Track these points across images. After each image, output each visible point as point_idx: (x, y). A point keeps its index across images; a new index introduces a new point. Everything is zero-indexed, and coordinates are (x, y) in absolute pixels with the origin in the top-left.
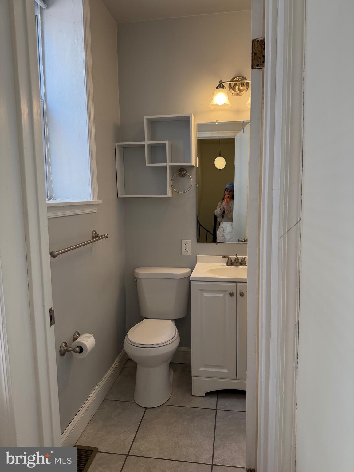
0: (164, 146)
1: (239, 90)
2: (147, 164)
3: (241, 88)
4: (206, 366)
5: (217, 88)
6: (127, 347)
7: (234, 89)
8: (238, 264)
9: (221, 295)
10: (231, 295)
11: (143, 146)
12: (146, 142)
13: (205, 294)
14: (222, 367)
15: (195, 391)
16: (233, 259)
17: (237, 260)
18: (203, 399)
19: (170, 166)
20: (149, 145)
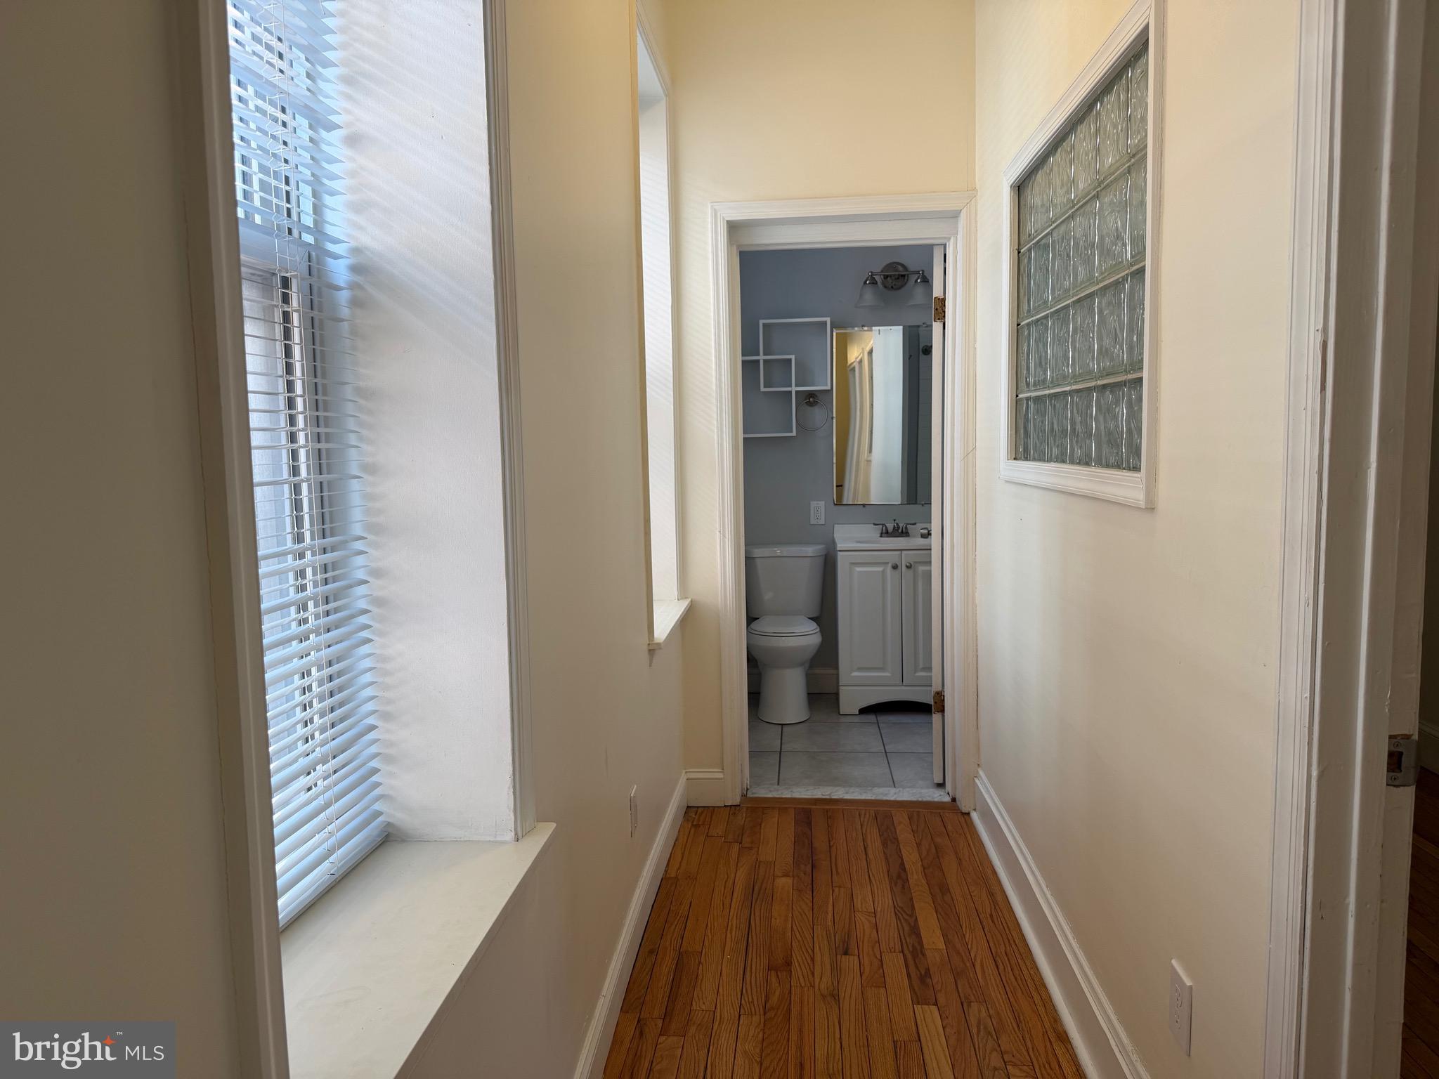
0: (790, 360)
2: (763, 389)
4: (860, 669)
6: (755, 640)
8: (898, 534)
9: (880, 569)
10: (895, 567)
11: (758, 361)
12: (762, 357)
13: (858, 569)
14: (881, 669)
15: (844, 709)
16: (890, 527)
17: (896, 529)
18: (856, 719)
19: (797, 392)
20: (765, 361)
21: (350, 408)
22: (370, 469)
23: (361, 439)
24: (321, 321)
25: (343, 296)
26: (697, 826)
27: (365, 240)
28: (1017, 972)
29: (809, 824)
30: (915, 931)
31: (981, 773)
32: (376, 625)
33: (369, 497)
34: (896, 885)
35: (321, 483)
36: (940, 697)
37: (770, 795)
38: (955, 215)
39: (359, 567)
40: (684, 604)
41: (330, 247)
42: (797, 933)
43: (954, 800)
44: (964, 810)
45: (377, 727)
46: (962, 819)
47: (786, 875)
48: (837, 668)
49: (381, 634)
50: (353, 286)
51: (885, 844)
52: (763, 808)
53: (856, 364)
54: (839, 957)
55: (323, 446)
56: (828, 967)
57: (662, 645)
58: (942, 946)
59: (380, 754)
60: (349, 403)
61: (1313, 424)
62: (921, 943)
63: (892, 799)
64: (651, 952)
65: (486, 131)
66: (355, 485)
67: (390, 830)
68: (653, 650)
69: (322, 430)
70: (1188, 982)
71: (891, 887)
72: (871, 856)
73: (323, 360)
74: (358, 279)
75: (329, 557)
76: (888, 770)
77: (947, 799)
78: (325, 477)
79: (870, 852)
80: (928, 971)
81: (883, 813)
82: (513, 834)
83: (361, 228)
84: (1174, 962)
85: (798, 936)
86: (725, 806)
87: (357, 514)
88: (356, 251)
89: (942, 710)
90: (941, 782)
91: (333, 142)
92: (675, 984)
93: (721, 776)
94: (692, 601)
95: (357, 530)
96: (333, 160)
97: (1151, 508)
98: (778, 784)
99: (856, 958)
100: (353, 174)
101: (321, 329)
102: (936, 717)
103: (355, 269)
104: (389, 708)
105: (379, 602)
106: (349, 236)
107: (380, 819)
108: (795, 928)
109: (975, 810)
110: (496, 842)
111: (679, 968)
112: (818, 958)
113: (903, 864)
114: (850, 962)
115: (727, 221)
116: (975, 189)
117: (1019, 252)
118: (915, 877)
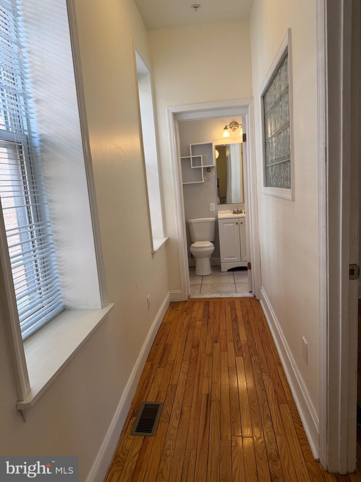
0: (201, 157)
1: (234, 128)
2: (192, 167)
3: (235, 128)
4: (227, 257)
5: (224, 129)
6: (191, 249)
7: (232, 128)
8: (238, 213)
9: (232, 225)
10: (237, 224)
11: (190, 158)
12: (191, 157)
13: (225, 225)
14: (234, 257)
15: (223, 270)
16: (236, 210)
17: (238, 211)
18: (227, 273)
19: (203, 167)
20: (192, 158)
21: (43, 183)
22: (50, 201)
23: (47, 192)
24: (32, 158)
25: (38, 149)
26: (173, 308)
27: (43, 132)
28: (268, 346)
29: (208, 305)
30: (238, 335)
31: (262, 287)
32: (56, 247)
33: (50, 209)
34: (234, 322)
35: (36, 206)
36: (249, 264)
37: (197, 297)
38: (247, 107)
39: (50, 230)
40: (166, 239)
41: (33, 135)
42: (202, 337)
43: (255, 296)
44: (258, 299)
45: (59, 277)
46: (257, 302)
47: (199, 321)
48: (220, 257)
49: (58, 250)
50: (41, 146)
51: (231, 310)
52: (194, 301)
53: (228, 157)
54: (214, 344)
55: (36, 195)
56: (210, 346)
57: (156, 252)
58: (246, 339)
59: (60, 285)
60: (43, 182)
61: (324, 173)
62: (240, 339)
63: (235, 297)
64: (157, 344)
65: (76, 96)
66: (46, 206)
67: (65, 307)
68: (153, 253)
69: (35, 190)
70: (306, 343)
71: (232, 323)
72: (227, 314)
73: (34, 169)
74: (42, 144)
75: (40, 228)
76: (235, 288)
77: (253, 296)
78: (37, 204)
79: (227, 313)
80: (241, 347)
81: (232, 301)
82: (101, 306)
83: (42, 128)
84: (303, 337)
85: (202, 338)
86: (183, 301)
87: (48, 215)
88: (41, 135)
89: (250, 269)
90: (251, 291)
91: (31, 102)
92: (163, 353)
93: (181, 292)
94: (168, 238)
95: (48, 219)
96: (31, 108)
97: (293, 200)
98: (200, 294)
99: (219, 344)
100: (38, 112)
101: (33, 160)
102: (249, 270)
103: (41, 141)
104: (62, 272)
105: (56, 241)
106: (38, 131)
107: (62, 304)
108: (201, 335)
109: (261, 299)
110: (96, 309)
111: (165, 349)
112: (207, 344)
113: (236, 315)
114: (217, 345)
115: (173, 113)
116: (253, 97)
117: (265, 118)
118: (240, 319)
